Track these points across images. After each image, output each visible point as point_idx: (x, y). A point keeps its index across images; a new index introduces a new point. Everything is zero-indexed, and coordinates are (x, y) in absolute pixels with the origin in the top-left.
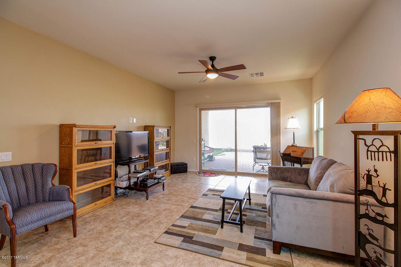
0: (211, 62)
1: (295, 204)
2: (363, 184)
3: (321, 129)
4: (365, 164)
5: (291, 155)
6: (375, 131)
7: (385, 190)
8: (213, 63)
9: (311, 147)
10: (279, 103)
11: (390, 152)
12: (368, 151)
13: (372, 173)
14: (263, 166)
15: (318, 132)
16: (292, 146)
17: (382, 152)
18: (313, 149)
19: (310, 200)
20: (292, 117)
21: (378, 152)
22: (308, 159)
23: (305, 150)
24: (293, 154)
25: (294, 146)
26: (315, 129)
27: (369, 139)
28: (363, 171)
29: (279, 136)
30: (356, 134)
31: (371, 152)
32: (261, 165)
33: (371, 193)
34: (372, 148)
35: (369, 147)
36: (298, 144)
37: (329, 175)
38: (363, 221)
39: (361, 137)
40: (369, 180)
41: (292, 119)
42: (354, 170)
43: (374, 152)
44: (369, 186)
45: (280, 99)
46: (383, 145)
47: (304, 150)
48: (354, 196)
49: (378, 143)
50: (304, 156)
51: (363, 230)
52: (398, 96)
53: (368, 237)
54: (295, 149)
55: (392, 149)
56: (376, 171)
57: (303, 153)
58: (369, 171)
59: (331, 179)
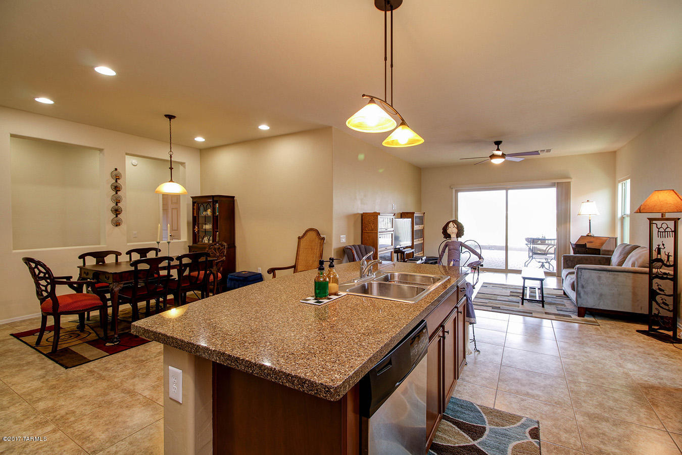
0: (497, 146)
1: (600, 276)
2: (655, 256)
3: (627, 216)
4: (657, 241)
5: (587, 247)
6: (663, 219)
7: (668, 256)
8: (498, 147)
9: (614, 237)
10: (569, 182)
11: (672, 231)
12: (658, 232)
13: (661, 246)
14: (543, 263)
15: (623, 218)
16: (588, 236)
17: (668, 232)
18: (616, 239)
19: (613, 273)
20: (588, 201)
21: (665, 232)
22: (608, 251)
23: (606, 241)
24: (588, 245)
25: (590, 236)
26: (619, 215)
27: (659, 223)
28: (655, 247)
29: (568, 225)
30: (651, 220)
31: (661, 232)
32: (539, 262)
33: (660, 260)
34: (661, 230)
35: (659, 229)
36: (596, 233)
37: (631, 257)
38: (655, 281)
39: (654, 222)
40: (659, 252)
41: (588, 203)
42: (648, 249)
43: (663, 232)
44: (659, 256)
45: (570, 178)
46: (668, 227)
47: (603, 240)
48: (648, 269)
49: (664, 226)
50: (604, 248)
51: (655, 287)
52: (678, 196)
53: (658, 291)
54: (592, 240)
55: (673, 230)
56: (663, 245)
57: (602, 244)
58: (659, 246)
59: (633, 259)
